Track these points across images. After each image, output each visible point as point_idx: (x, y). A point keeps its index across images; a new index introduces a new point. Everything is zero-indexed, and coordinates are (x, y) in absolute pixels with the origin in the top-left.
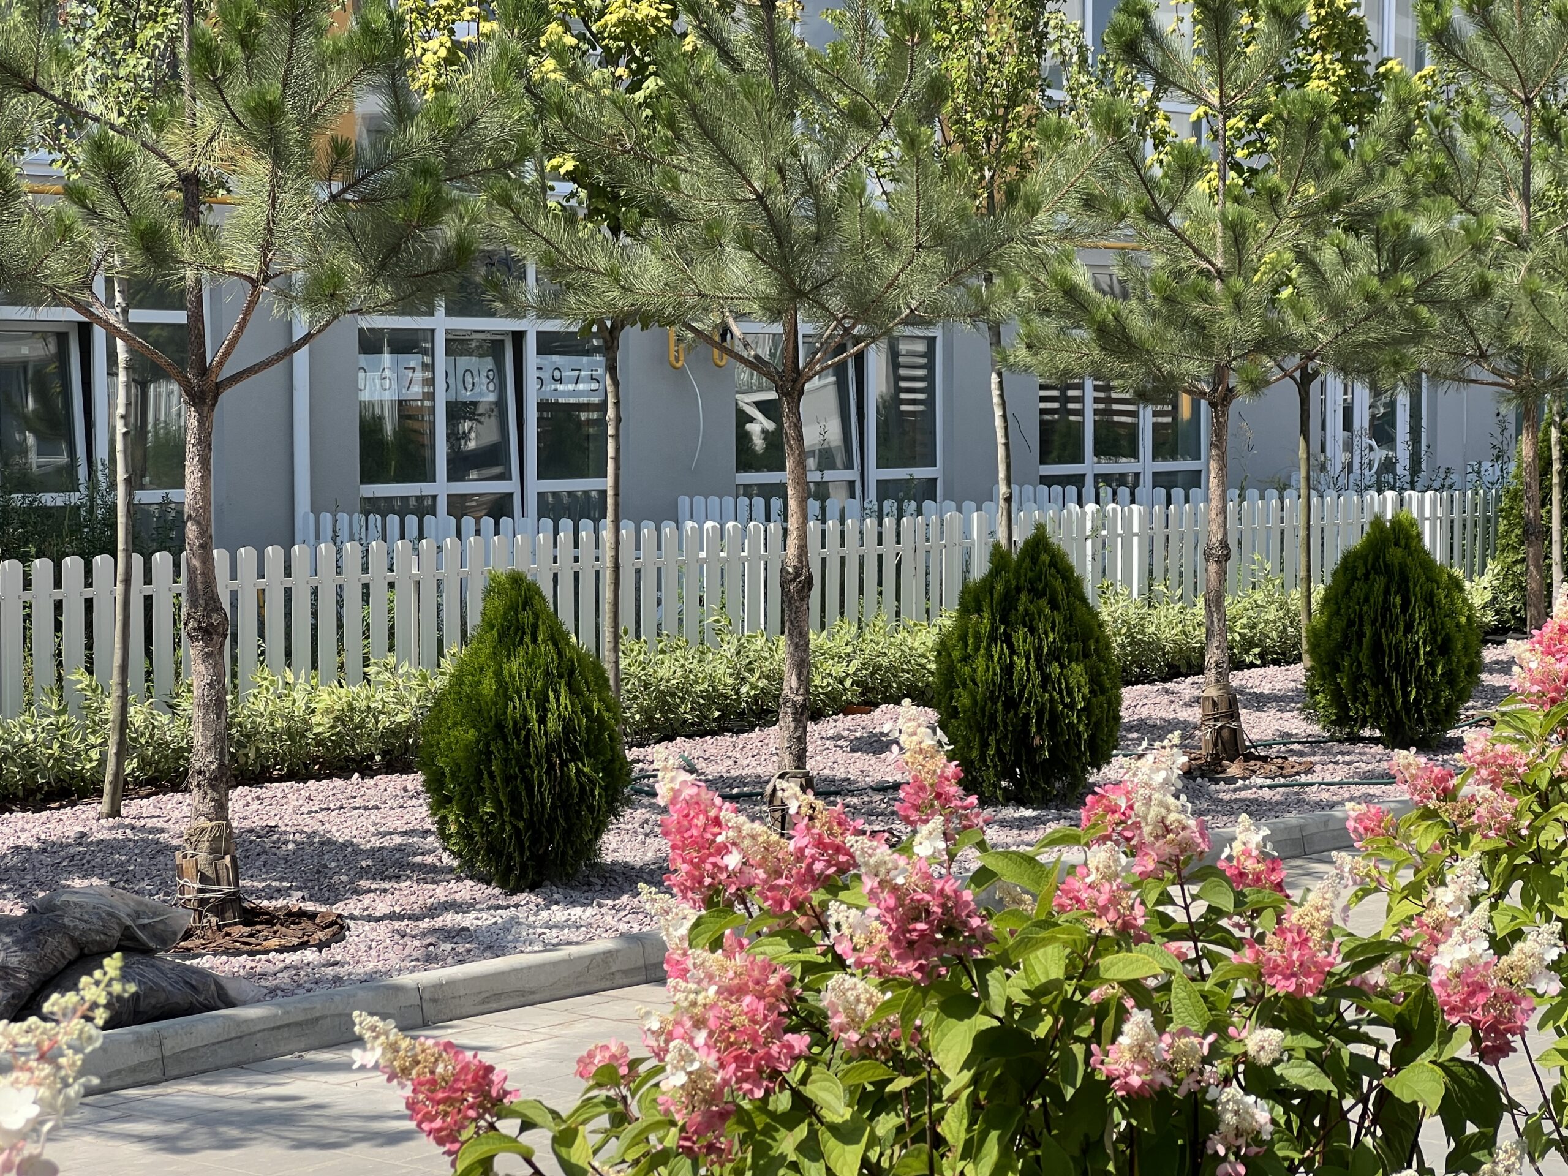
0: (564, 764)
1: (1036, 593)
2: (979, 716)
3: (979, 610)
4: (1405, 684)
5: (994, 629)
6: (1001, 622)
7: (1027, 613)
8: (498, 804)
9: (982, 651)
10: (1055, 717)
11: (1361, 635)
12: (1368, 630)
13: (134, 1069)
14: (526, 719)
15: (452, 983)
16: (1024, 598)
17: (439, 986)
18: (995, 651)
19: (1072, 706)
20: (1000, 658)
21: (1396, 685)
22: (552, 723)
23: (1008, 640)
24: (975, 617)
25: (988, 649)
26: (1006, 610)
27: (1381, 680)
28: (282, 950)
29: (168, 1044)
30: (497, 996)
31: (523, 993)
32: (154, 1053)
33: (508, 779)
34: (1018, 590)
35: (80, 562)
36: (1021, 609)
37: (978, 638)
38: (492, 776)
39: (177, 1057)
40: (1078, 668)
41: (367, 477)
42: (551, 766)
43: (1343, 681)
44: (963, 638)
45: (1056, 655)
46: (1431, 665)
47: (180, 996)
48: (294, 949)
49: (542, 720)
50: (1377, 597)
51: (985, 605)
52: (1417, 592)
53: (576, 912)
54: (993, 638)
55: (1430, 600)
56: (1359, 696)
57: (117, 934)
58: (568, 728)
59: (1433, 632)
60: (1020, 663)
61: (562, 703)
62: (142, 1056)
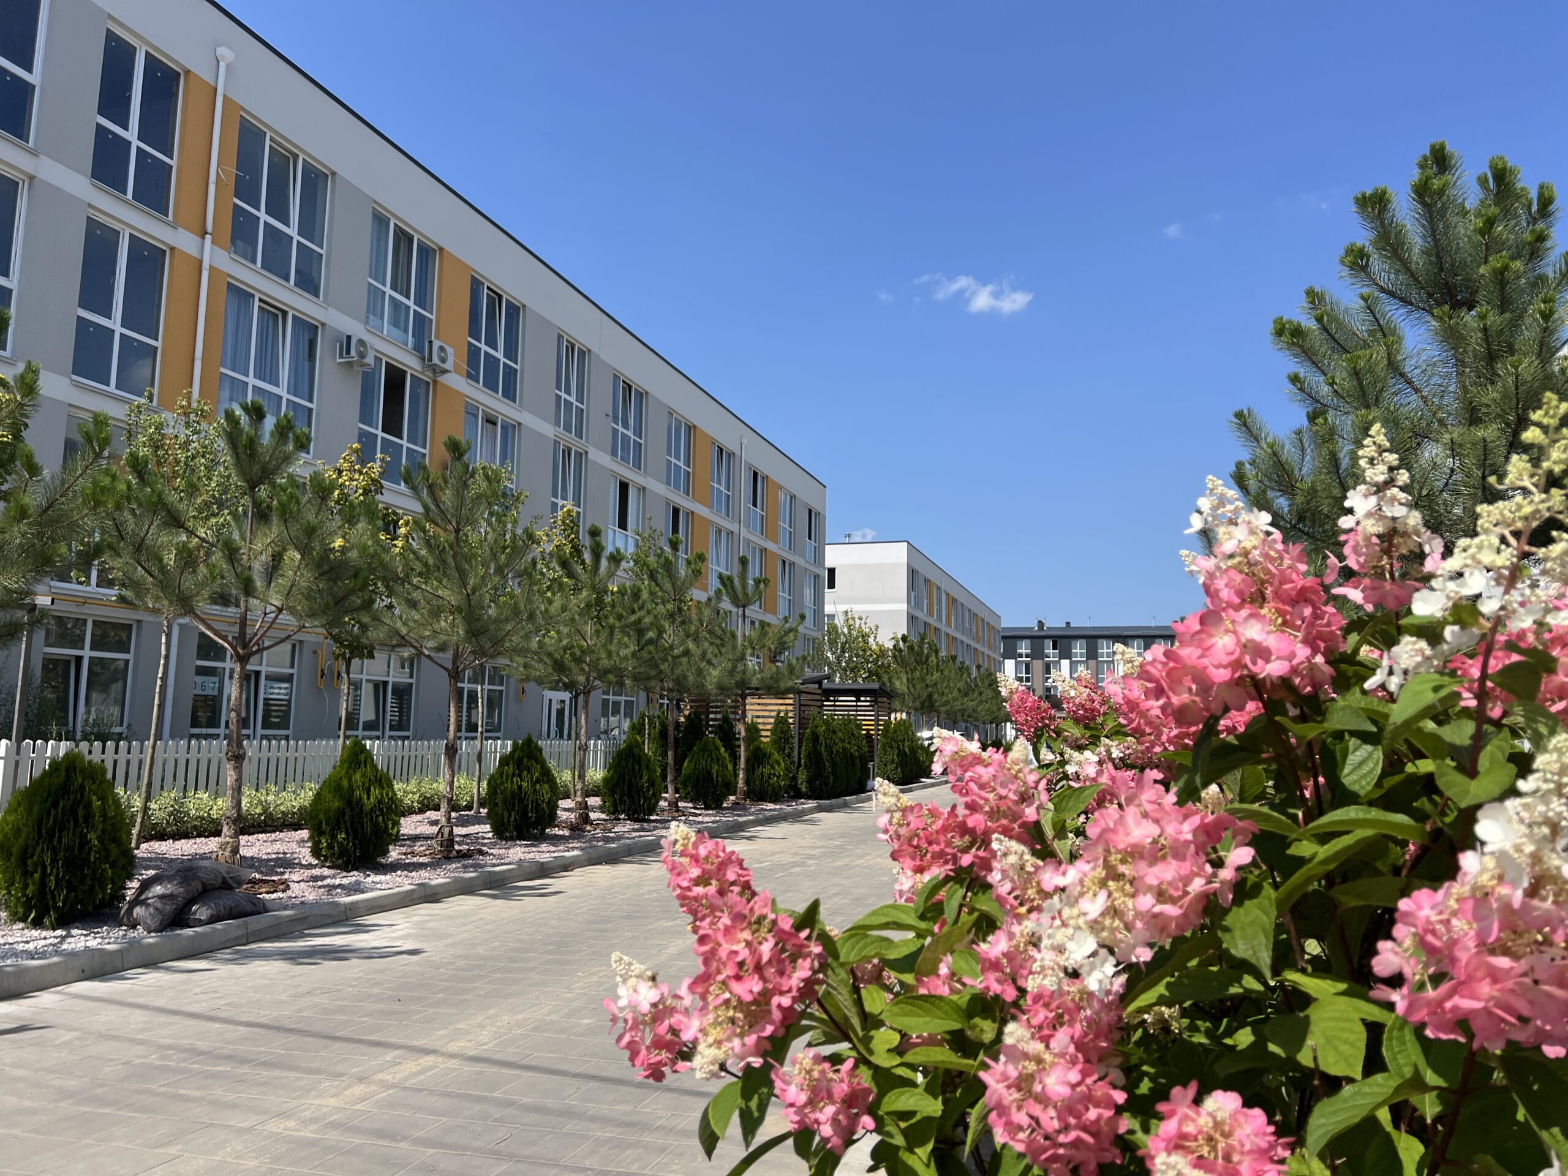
0: (377, 817)
1: (530, 758)
3: (508, 765)
4: (639, 797)
5: (514, 772)
6: (516, 768)
7: (526, 766)
8: (347, 834)
9: (509, 780)
10: (538, 805)
11: (624, 780)
12: (627, 778)
13: (236, 939)
14: (361, 798)
15: (357, 902)
16: (525, 759)
17: (352, 903)
18: (515, 779)
19: (543, 801)
20: (517, 783)
21: (636, 798)
22: (372, 799)
23: (520, 776)
25: (512, 779)
26: (519, 764)
27: (630, 796)
28: (267, 893)
29: (250, 927)
30: (373, 908)
31: (382, 907)
32: (244, 932)
33: (352, 823)
34: (522, 757)
35: (101, 744)
36: (524, 764)
37: (508, 775)
38: (345, 822)
39: (253, 933)
40: (547, 786)
41: (193, 726)
42: (372, 819)
43: (617, 797)
44: (501, 775)
45: (538, 781)
46: (648, 791)
47: (249, 908)
48: (272, 893)
49: (368, 798)
50: (630, 767)
51: (511, 763)
52: (644, 763)
53: (382, 877)
54: (513, 775)
55: (648, 767)
56: (622, 802)
57: (220, 880)
58: (380, 802)
59: (649, 779)
60: (525, 784)
61: (375, 792)
62: (239, 933)
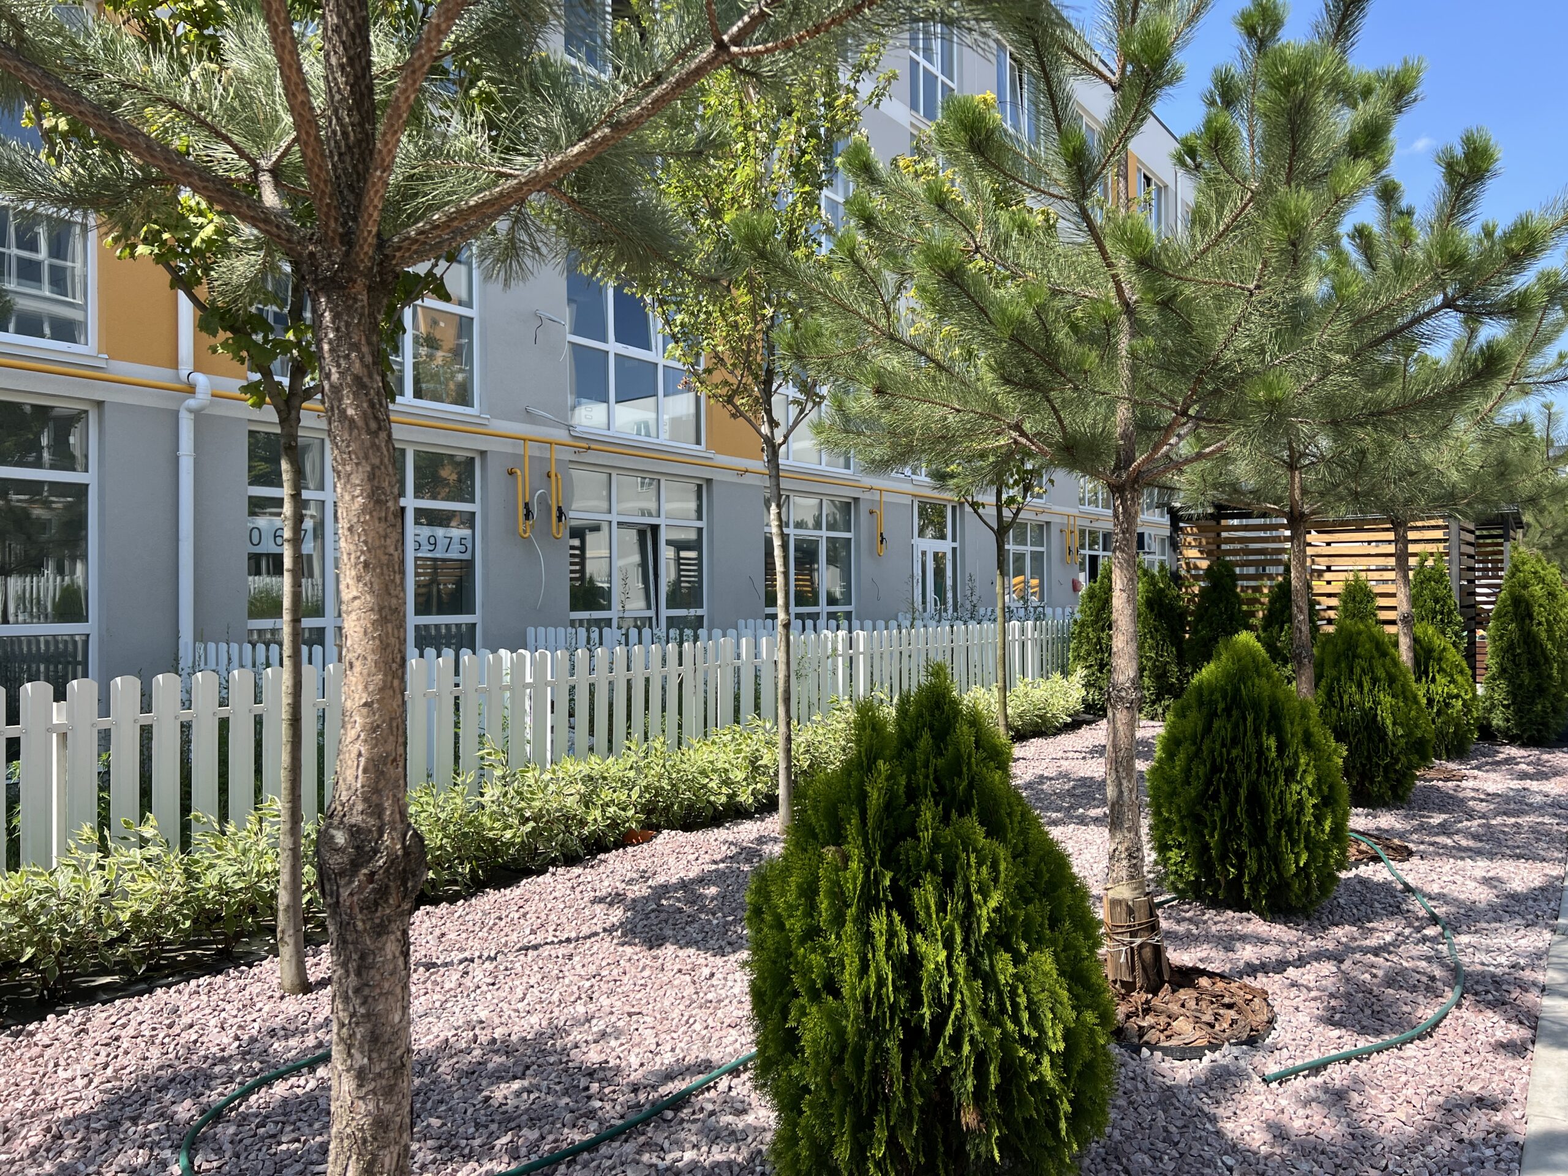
2: (848, 1067)
3: (838, 838)
5: (871, 883)
6: (885, 864)
7: (936, 845)
9: (849, 927)
10: (1012, 1070)
16: (927, 814)
18: (878, 924)
19: (1038, 1046)
20: (889, 944)
23: (902, 903)
24: (830, 852)
25: (862, 921)
34: (913, 794)
36: (927, 836)
37: (838, 895)
40: (1046, 961)
44: (807, 890)
45: (1004, 936)
51: (851, 829)
